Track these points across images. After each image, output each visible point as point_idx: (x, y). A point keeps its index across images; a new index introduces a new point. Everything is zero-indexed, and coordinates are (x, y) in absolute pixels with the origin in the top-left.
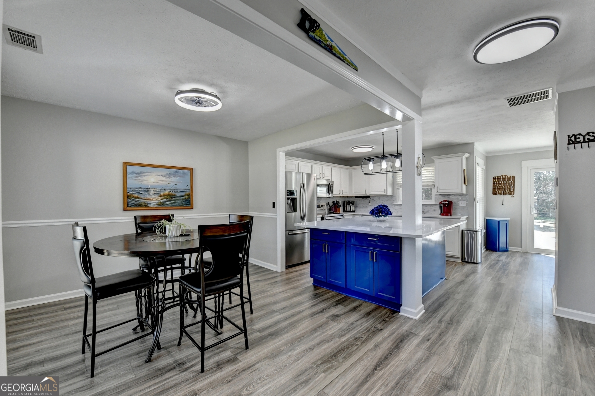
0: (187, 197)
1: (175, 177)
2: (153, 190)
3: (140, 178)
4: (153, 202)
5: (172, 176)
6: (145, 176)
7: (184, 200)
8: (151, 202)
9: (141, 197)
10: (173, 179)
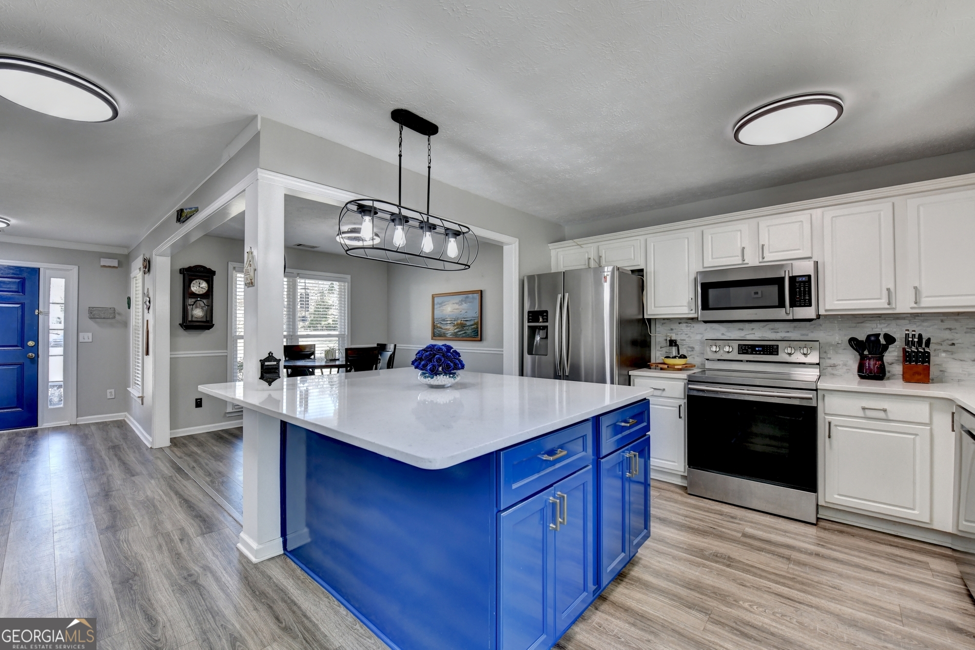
0: (475, 326)
1: (466, 303)
2: (449, 319)
3: (441, 308)
4: (449, 332)
5: (463, 303)
6: (444, 305)
7: (473, 330)
8: (448, 332)
9: (442, 327)
10: (465, 306)
